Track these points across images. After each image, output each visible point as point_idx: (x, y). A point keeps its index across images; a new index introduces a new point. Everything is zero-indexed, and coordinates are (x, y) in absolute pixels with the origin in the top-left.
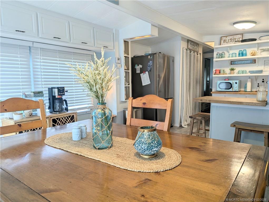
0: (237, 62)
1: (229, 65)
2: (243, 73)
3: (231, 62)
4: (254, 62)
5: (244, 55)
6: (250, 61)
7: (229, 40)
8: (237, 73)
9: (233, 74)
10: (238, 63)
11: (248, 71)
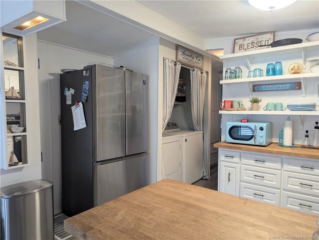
0: (264, 87)
1: (250, 92)
2: (275, 110)
3: (254, 86)
4: (297, 87)
5: (277, 72)
6: (289, 85)
7: (249, 45)
8: (265, 108)
9: (258, 110)
10: (267, 89)
11: (285, 106)
